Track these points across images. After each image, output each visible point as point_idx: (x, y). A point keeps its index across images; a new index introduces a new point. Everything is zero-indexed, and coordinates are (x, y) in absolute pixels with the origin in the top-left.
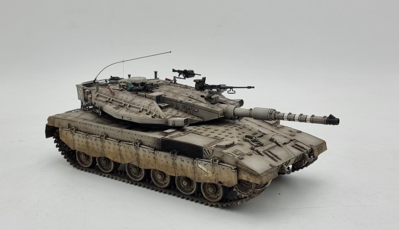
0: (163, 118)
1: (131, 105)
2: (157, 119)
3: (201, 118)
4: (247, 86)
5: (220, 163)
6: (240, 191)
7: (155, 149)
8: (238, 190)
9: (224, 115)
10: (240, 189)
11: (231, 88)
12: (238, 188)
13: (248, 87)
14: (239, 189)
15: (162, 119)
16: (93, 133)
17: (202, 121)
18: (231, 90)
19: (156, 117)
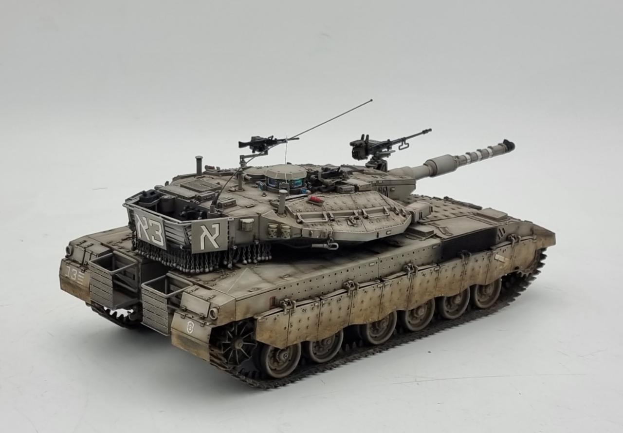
4: (421, 131)
11: (403, 140)
16: (325, 291)
18: (404, 143)
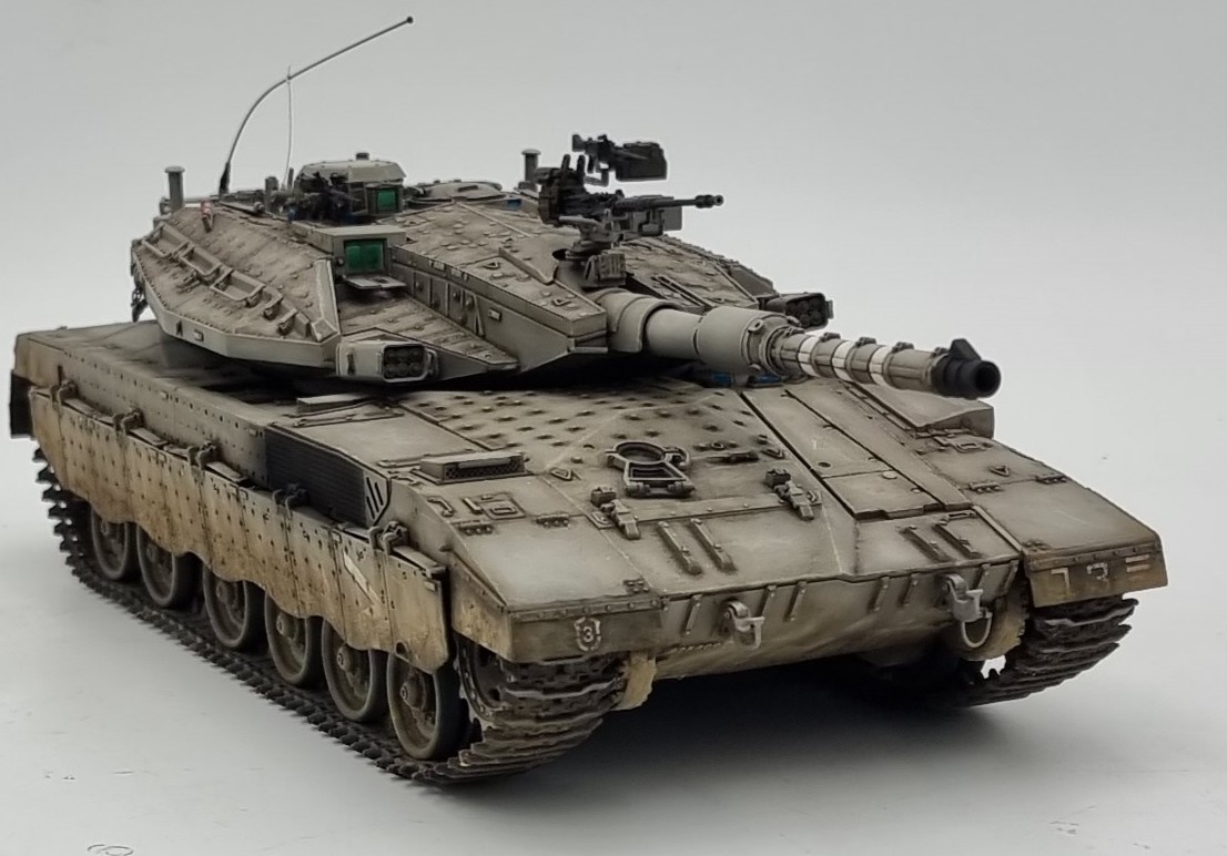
0: (319, 336)
1: (236, 274)
2: (296, 338)
3: (511, 354)
5: (397, 550)
6: (479, 701)
7: (248, 482)
8: (473, 696)
9: (608, 344)
10: (483, 690)
12: (473, 686)
13: (699, 197)
14: (478, 690)
15: (316, 341)
17: (509, 367)
19: (293, 333)
